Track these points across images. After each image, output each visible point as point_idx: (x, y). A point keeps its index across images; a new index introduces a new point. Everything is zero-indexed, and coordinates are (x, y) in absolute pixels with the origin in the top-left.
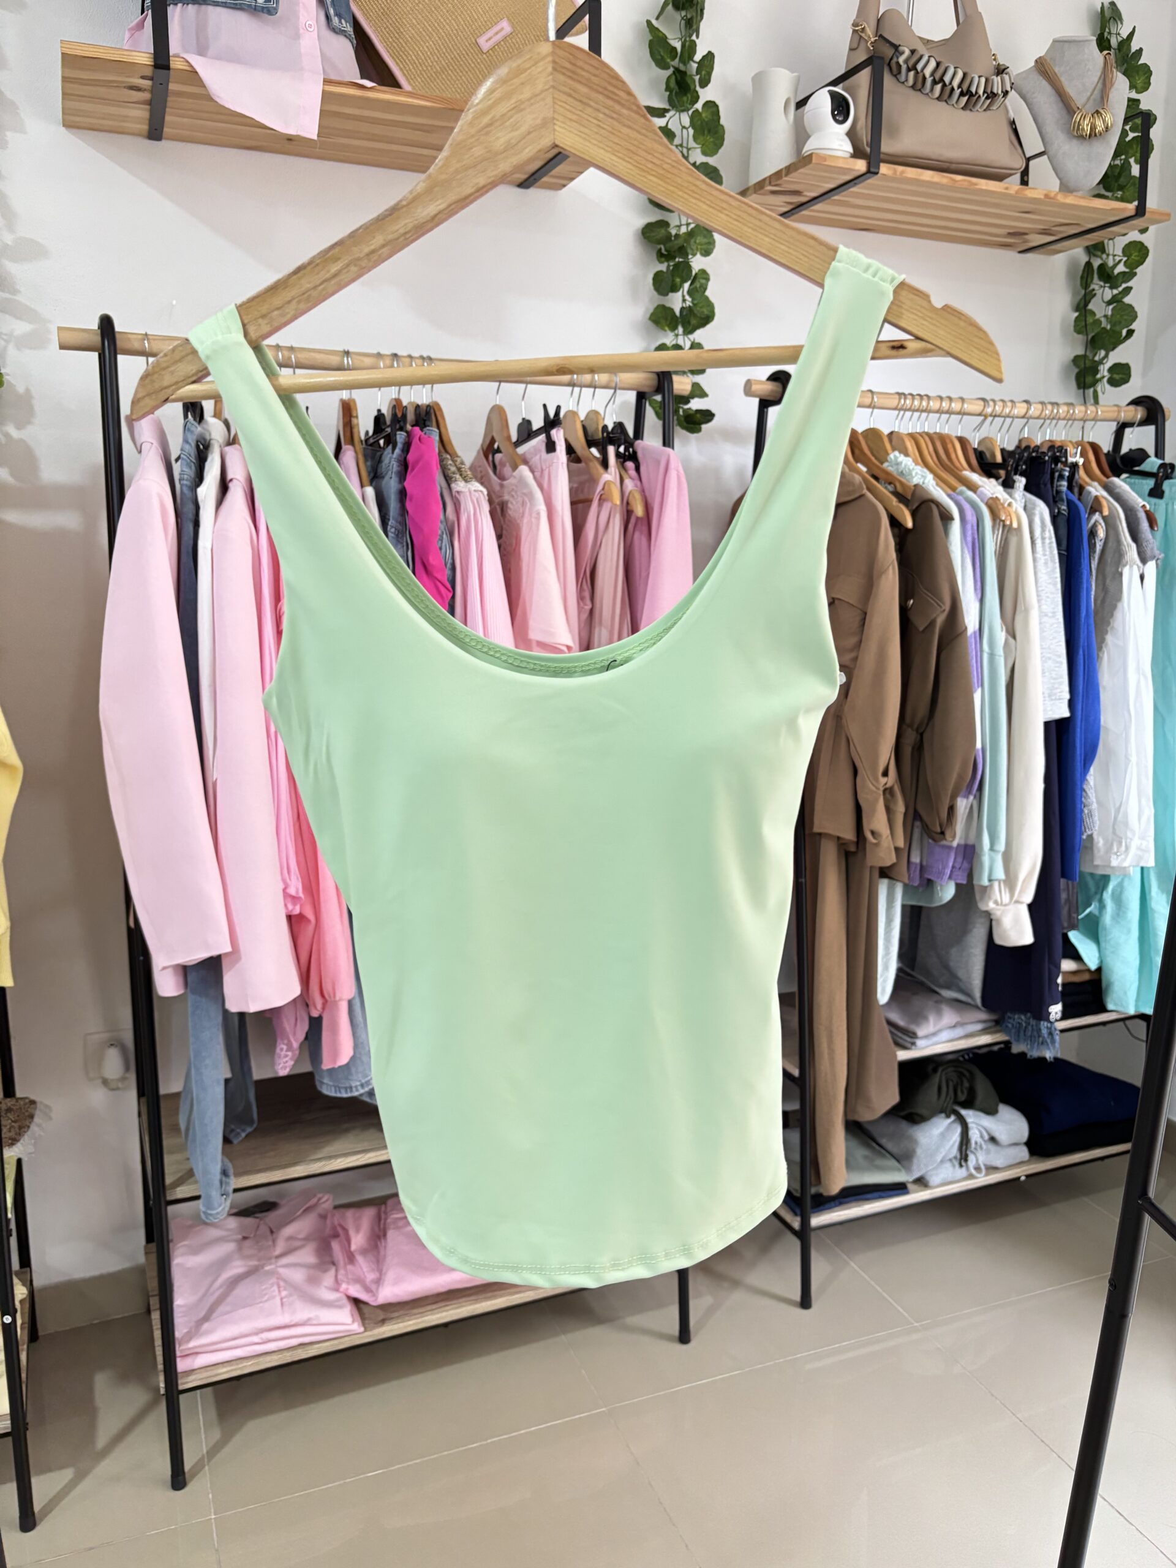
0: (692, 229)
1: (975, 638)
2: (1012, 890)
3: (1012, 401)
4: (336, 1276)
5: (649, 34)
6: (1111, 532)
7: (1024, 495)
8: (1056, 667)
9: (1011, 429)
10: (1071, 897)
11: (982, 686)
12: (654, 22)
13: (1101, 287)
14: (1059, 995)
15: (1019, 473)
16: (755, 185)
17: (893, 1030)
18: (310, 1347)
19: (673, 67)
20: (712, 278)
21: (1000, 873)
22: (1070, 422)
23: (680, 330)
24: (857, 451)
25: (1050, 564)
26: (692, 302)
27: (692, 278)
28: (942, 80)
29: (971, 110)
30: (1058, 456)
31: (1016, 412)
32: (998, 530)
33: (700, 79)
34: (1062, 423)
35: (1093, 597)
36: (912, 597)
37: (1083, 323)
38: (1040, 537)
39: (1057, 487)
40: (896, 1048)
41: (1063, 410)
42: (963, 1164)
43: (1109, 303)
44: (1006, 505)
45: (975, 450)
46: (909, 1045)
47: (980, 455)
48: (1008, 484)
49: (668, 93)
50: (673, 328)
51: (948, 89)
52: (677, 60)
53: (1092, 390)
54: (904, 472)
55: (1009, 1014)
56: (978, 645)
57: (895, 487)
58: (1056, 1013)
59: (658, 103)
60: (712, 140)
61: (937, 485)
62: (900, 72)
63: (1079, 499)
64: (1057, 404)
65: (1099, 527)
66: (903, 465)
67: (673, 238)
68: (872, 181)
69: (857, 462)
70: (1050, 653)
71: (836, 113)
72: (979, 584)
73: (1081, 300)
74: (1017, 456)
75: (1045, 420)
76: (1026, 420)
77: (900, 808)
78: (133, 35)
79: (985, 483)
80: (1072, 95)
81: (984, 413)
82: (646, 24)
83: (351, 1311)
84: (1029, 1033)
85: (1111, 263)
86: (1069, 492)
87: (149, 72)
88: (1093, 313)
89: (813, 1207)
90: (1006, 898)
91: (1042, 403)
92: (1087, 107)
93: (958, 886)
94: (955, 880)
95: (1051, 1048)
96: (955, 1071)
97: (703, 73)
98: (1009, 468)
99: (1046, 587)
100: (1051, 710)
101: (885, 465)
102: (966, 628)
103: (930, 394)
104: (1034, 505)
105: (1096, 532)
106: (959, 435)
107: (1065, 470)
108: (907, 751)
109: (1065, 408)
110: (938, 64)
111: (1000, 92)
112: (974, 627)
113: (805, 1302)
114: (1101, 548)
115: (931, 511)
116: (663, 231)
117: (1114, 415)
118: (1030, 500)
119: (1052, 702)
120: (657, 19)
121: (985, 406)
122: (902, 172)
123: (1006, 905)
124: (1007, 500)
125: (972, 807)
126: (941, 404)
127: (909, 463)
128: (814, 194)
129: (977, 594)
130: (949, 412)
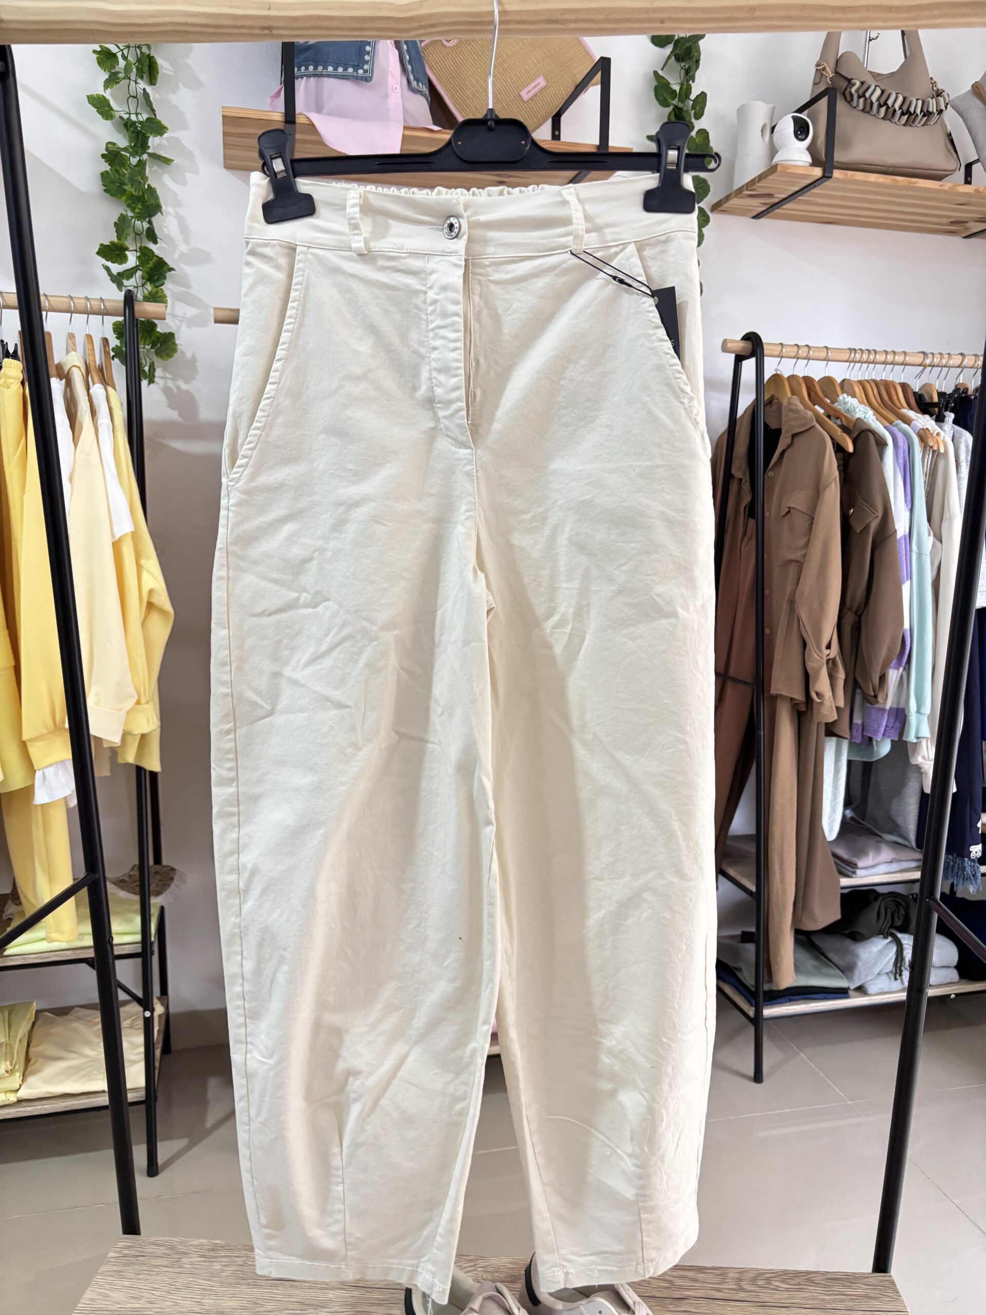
1: (905, 540)
3: (949, 354)
5: (655, 81)
7: (952, 427)
9: (948, 377)
11: (911, 578)
12: (660, 72)
14: (979, 839)
15: (949, 409)
16: (736, 190)
17: (838, 862)
19: (673, 105)
21: (926, 733)
24: (813, 394)
28: (885, 104)
29: (911, 126)
31: (951, 362)
32: (929, 455)
33: (695, 113)
36: (853, 507)
40: (840, 876)
42: (898, 977)
44: (935, 435)
45: (915, 393)
46: (850, 874)
47: (919, 397)
48: (940, 419)
51: (891, 110)
52: (676, 99)
54: (850, 409)
56: (908, 546)
57: (842, 421)
58: (976, 852)
61: (877, 419)
62: (852, 100)
66: (849, 404)
68: (828, 183)
69: (814, 404)
71: (798, 133)
72: (909, 497)
74: (949, 397)
76: (961, 369)
77: (841, 675)
78: (272, 101)
79: (918, 417)
81: (923, 364)
82: (653, 74)
84: (956, 871)
87: (282, 126)
89: (765, 1001)
90: (932, 754)
93: (893, 742)
94: (889, 737)
95: (974, 883)
96: (893, 901)
97: (698, 108)
98: (941, 406)
101: (836, 405)
102: (896, 533)
103: (877, 349)
104: (961, 434)
106: (902, 381)
108: (847, 629)
110: (883, 92)
111: (935, 111)
112: (905, 532)
113: (758, 1077)
115: (868, 437)
118: (958, 430)
120: (662, 69)
121: (924, 358)
122: (852, 176)
124: (936, 430)
125: (902, 676)
126: (886, 357)
127: (854, 403)
128: (784, 196)
129: (907, 506)
130: (893, 363)
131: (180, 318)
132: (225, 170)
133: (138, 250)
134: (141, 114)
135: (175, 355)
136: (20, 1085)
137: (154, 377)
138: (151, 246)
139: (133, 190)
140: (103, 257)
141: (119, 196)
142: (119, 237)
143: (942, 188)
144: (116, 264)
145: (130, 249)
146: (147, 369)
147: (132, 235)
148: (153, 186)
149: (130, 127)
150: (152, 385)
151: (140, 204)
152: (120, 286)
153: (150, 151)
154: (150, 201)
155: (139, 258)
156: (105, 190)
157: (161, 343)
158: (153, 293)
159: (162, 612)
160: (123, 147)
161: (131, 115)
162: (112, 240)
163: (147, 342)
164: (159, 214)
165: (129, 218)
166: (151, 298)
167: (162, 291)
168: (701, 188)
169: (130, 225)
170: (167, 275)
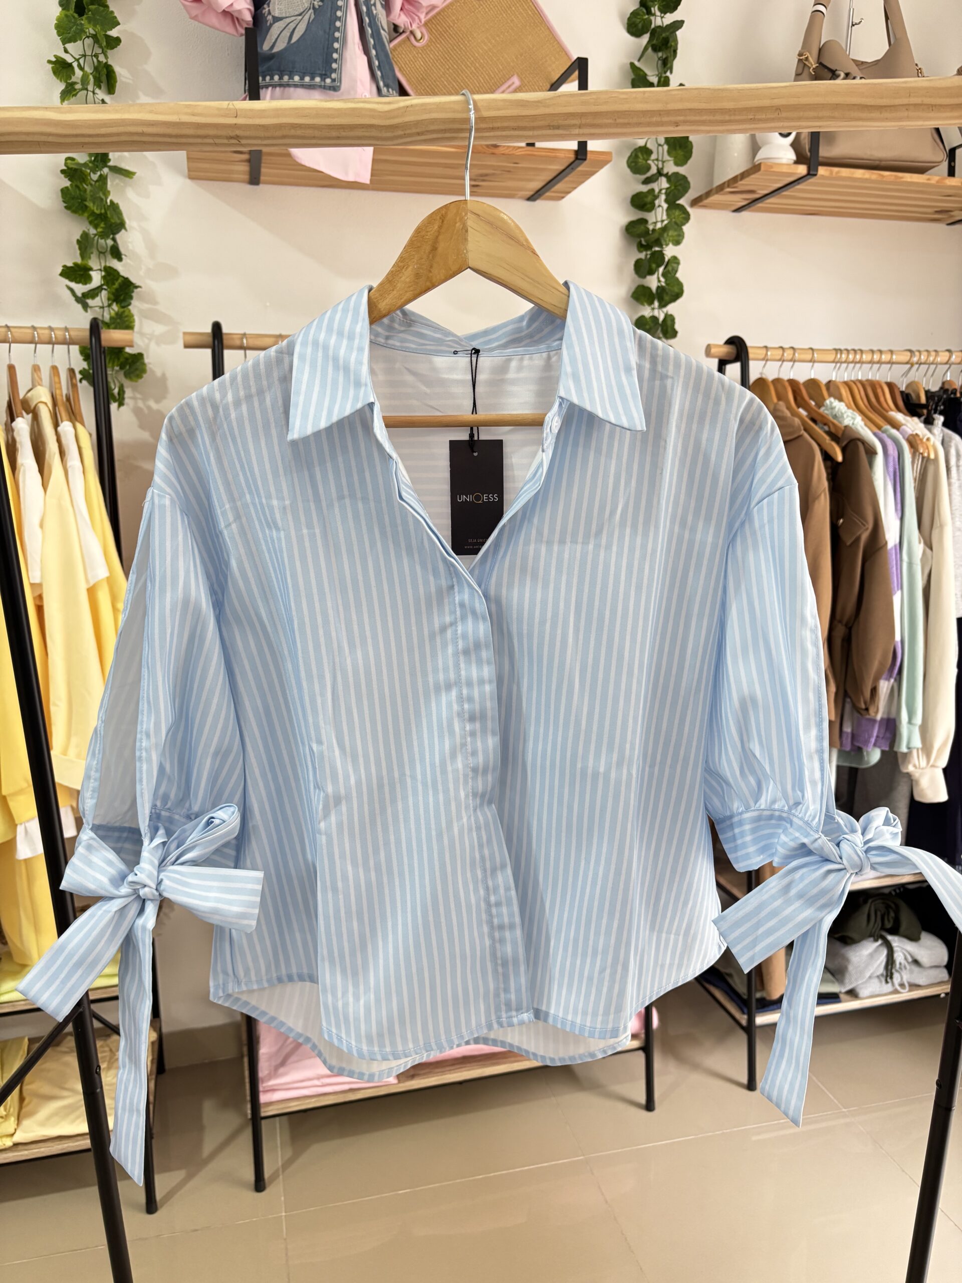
0: (666, 225)
1: (895, 550)
2: (928, 756)
3: (936, 351)
5: (632, 74)
7: (942, 430)
9: (935, 374)
11: (902, 588)
12: (637, 63)
15: (938, 412)
16: (717, 187)
20: (682, 262)
21: (917, 742)
23: (656, 304)
24: (799, 398)
26: (666, 282)
27: (665, 263)
31: (939, 359)
32: (918, 461)
36: (842, 517)
38: (955, 464)
42: (889, 980)
44: (925, 440)
45: (902, 392)
47: (906, 397)
48: (929, 422)
50: (651, 303)
54: (837, 415)
56: (899, 556)
57: (829, 427)
60: (682, 153)
61: (866, 425)
66: (836, 409)
67: (650, 232)
68: (813, 180)
69: (798, 407)
72: (899, 505)
74: (936, 398)
76: (948, 366)
77: (832, 688)
79: (907, 421)
81: (911, 362)
82: (629, 66)
89: (757, 1008)
90: (923, 763)
93: (883, 752)
94: (879, 747)
96: (883, 903)
98: (930, 408)
99: (960, 507)
101: (822, 410)
102: (886, 543)
103: (863, 349)
104: (951, 439)
106: (889, 380)
108: (838, 642)
112: (895, 542)
113: (751, 1085)
115: (857, 447)
116: (642, 227)
118: (947, 434)
120: (639, 60)
121: (911, 357)
122: (838, 172)
123: (923, 769)
124: (926, 435)
125: (892, 688)
126: (873, 356)
127: (842, 408)
128: (766, 192)
129: (897, 514)
130: (880, 362)
131: (148, 336)
132: (188, 181)
133: (103, 269)
135: (145, 376)
136: (16, 1130)
137: (123, 399)
138: (116, 265)
139: (96, 208)
140: (66, 278)
141: (80, 212)
142: (83, 256)
143: (929, 182)
144: (80, 285)
145: (95, 268)
146: (116, 391)
147: (95, 253)
148: (116, 201)
150: (122, 408)
151: (103, 222)
152: (86, 307)
153: (111, 164)
154: (113, 218)
155: (104, 278)
156: (65, 207)
157: (130, 364)
158: (120, 314)
160: (84, 162)
162: (75, 260)
163: (116, 363)
164: (123, 231)
165: (92, 236)
166: (118, 321)
167: (130, 311)
168: (680, 185)
169: (92, 244)
170: (134, 295)
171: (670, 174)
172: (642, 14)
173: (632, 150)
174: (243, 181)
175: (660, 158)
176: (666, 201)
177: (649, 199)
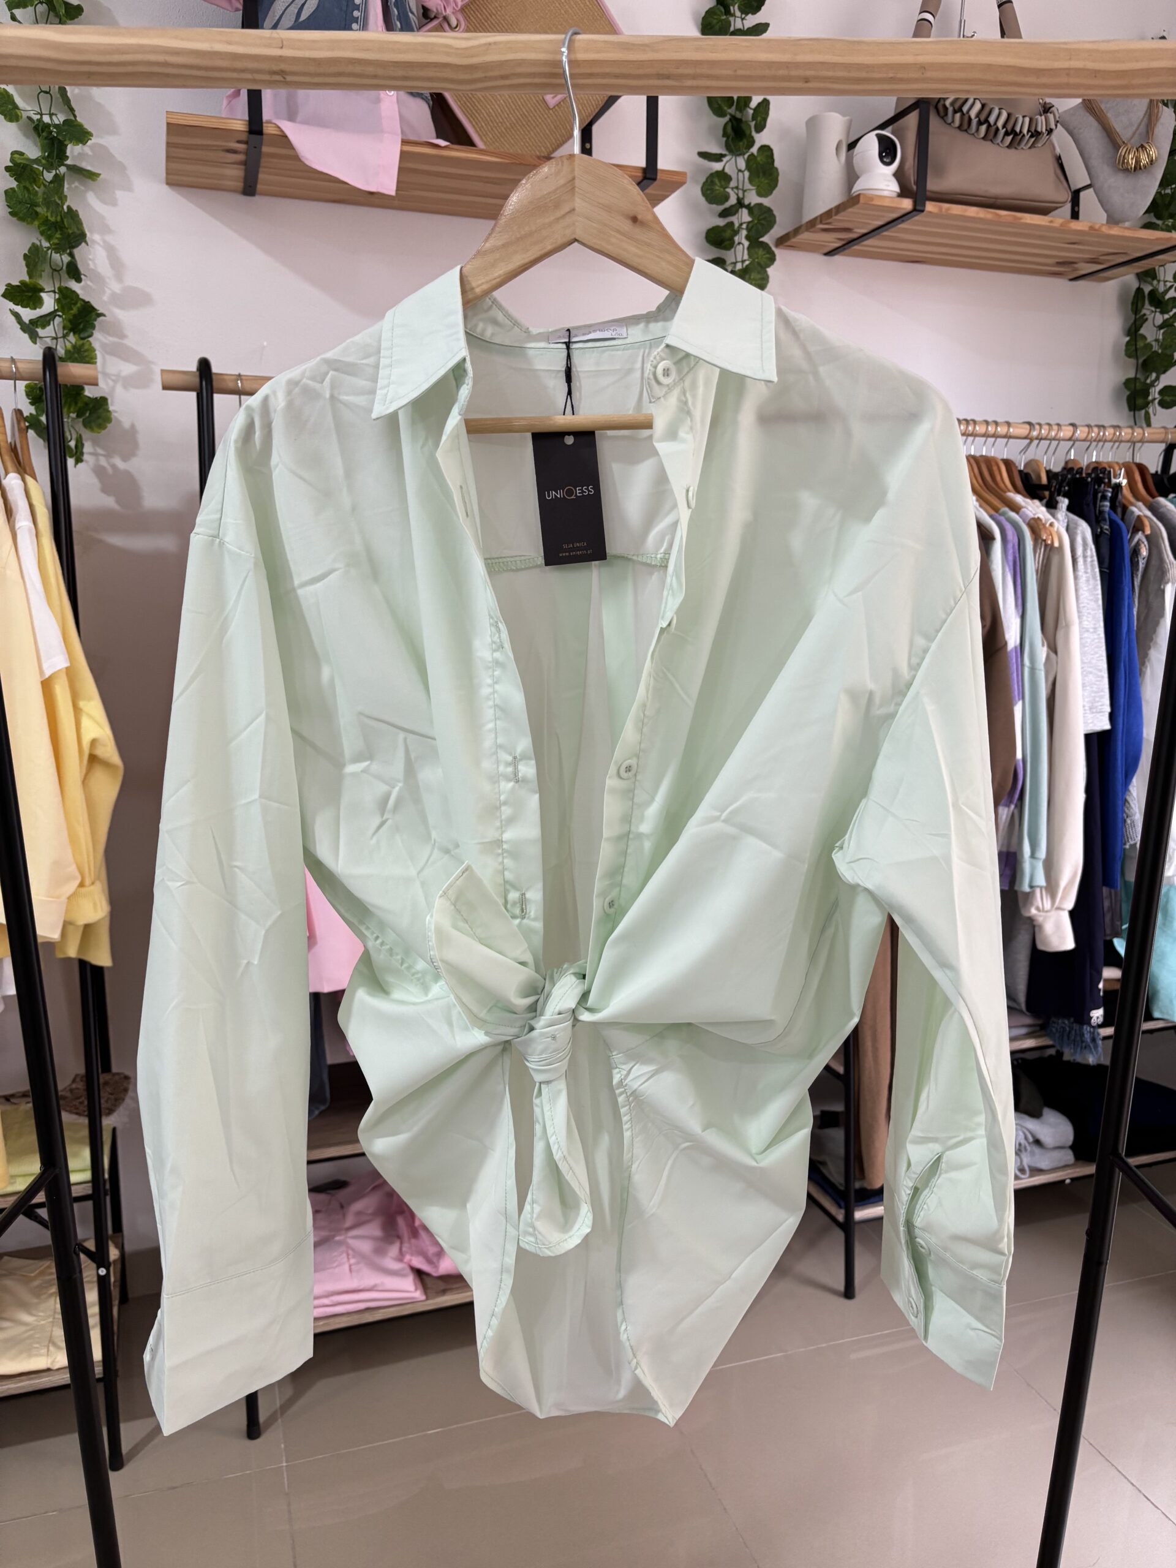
0: (747, 266)
1: (1016, 652)
2: (1053, 896)
3: (1058, 425)
4: (401, 1249)
6: (1155, 552)
7: (1066, 515)
8: (1097, 681)
9: (1057, 451)
10: (1114, 905)
11: (1023, 698)
13: (1152, 312)
14: (1101, 1000)
15: (1062, 494)
16: (807, 223)
18: (376, 1312)
19: (730, 114)
21: (1041, 880)
22: (1117, 444)
25: (1092, 582)
28: (986, 121)
29: (1016, 148)
30: (1101, 477)
31: (1062, 435)
32: (1040, 549)
33: (755, 125)
34: (1108, 445)
35: (1135, 613)
37: (1134, 348)
38: (1082, 555)
39: (1100, 506)
41: (1109, 433)
43: (1160, 327)
44: (1048, 525)
45: (1020, 472)
47: (1025, 477)
48: (1051, 506)
49: (725, 139)
51: (993, 129)
52: (734, 107)
53: (1143, 412)
55: (1053, 1019)
56: (1019, 660)
58: (1098, 1018)
59: (715, 149)
60: (766, 181)
61: (981, 506)
62: (946, 114)
63: (1123, 519)
64: (1103, 427)
65: (1143, 545)
68: (919, 218)
70: (1091, 667)
71: (884, 154)
72: (1020, 601)
73: (1132, 325)
74: (1060, 478)
75: (1091, 442)
76: (1071, 443)
78: (230, 102)
79: (1027, 504)
80: (1118, 130)
81: (1030, 436)
83: (414, 1280)
84: (1073, 1038)
85: (1161, 289)
86: (1112, 513)
87: (244, 137)
88: (1144, 337)
89: (857, 1201)
90: (1047, 904)
91: (1089, 426)
92: (1133, 141)
95: (1094, 1053)
97: (759, 119)
98: (1053, 489)
99: (1088, 604)
100: (1092, 723)
102: (1006, 644)
104: (1077, 525)
105: (1139, 550)
106: (1005, 457)
107: (1108, 491)
109: (1112, 431)
110: (983, 106)
111: (1044, 130)
112: (1015, 642)
113: (849, 1292)
114: (1144, 566)
117: (1161, 437)
118: (1073, 519)
119: (1092, 715)
121: (1030, 430)
122: (948, 209)
123: (1047, 911)
124: (1049, 520)
125: (1013, 815)
126: (987, 428)
128: (864, 231)
129: (1018, 611)
130: (995, 436)
131: (113, 378)
132: (166, 188)
133: (57, 291)
134: (56, 115)
135: (109, 425)
137: (82, 454)
138: (74, 285)
139: (49, 214)
140: (10, 301)
141: (29, 220)
142: (30, 274)
143: (1051, 224)
144: (28, 309)
145: (46, 290)
146: (72, 444)
147: (48, 270)
148: (74, 207)
149: (43, 131)
150: (80, 465)
151: (59, 232)
152: (34, 337)
153: (68, 162)
154: (71, 228)
155: (58, 301)
156: (10, 213)
157: (90, 411)
158: (78, 346)
159: (106, 764)
160: (35, 158)
161: (44, 116)
162: (22, 279)
163: (72, 410)
164: (83, 244)
165: (45, 249)
166: (76, 355)
167: (90, 344)
168: (765, 219)
169: (45, 259)
170: (96, 323)
171: (752, 204)
172: (719, 13)
173: (708, 174)
174: (234, 191)
175: (741, 187)
176: (747, 238)
177: (728, 233)
